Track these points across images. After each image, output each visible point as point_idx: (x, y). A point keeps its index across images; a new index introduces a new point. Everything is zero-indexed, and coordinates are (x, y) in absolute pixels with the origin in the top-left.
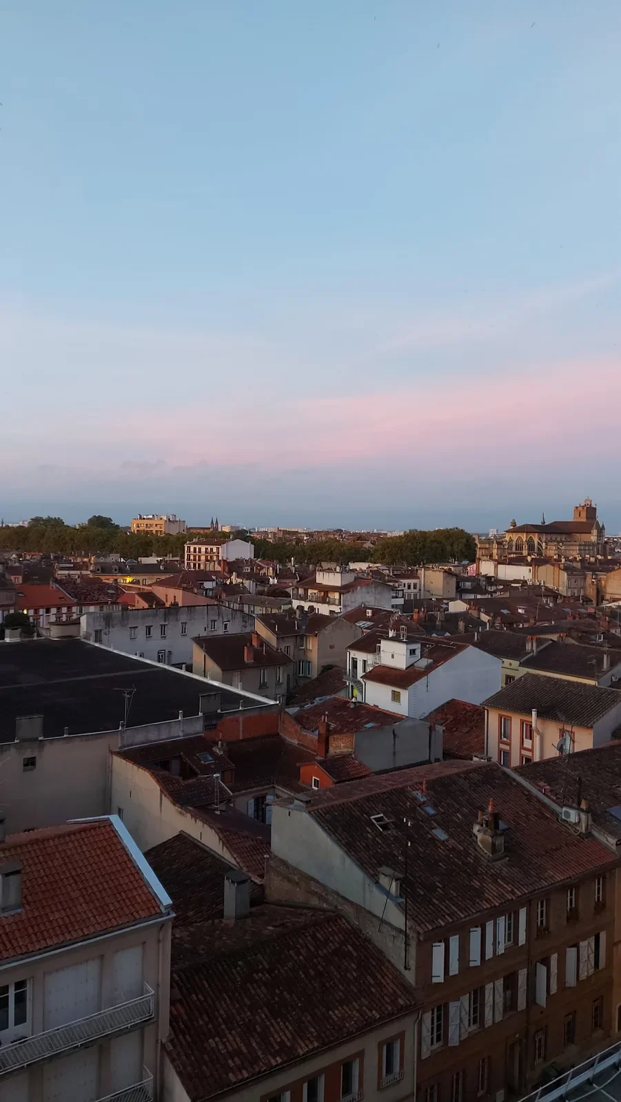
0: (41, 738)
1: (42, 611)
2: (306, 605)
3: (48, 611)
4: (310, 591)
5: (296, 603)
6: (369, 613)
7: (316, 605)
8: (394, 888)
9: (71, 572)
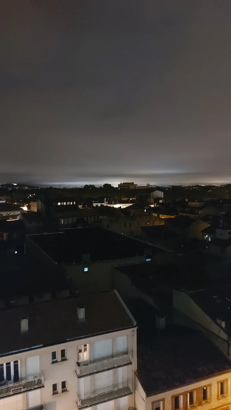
0: (90, 261)
1: (89, 218)
2: (185, 215)
3: (91, 218)
4: (186, 209)
5: (180, 214)
6: (211, 218)
7: (188, 215)
8: (223, 324)
9: (98, 204)
